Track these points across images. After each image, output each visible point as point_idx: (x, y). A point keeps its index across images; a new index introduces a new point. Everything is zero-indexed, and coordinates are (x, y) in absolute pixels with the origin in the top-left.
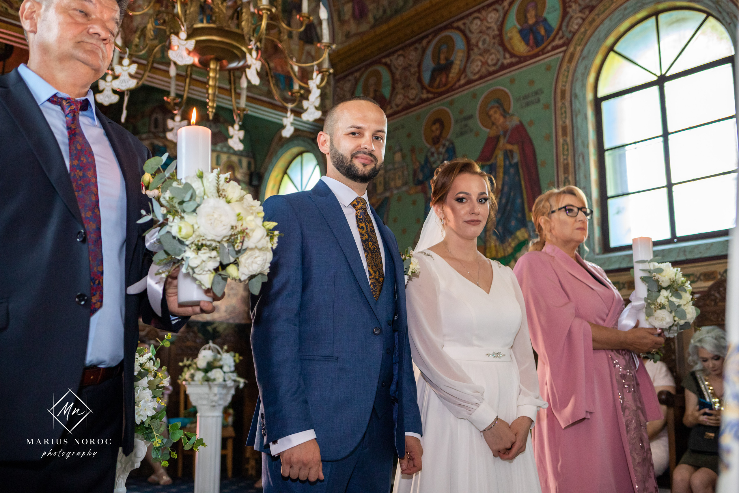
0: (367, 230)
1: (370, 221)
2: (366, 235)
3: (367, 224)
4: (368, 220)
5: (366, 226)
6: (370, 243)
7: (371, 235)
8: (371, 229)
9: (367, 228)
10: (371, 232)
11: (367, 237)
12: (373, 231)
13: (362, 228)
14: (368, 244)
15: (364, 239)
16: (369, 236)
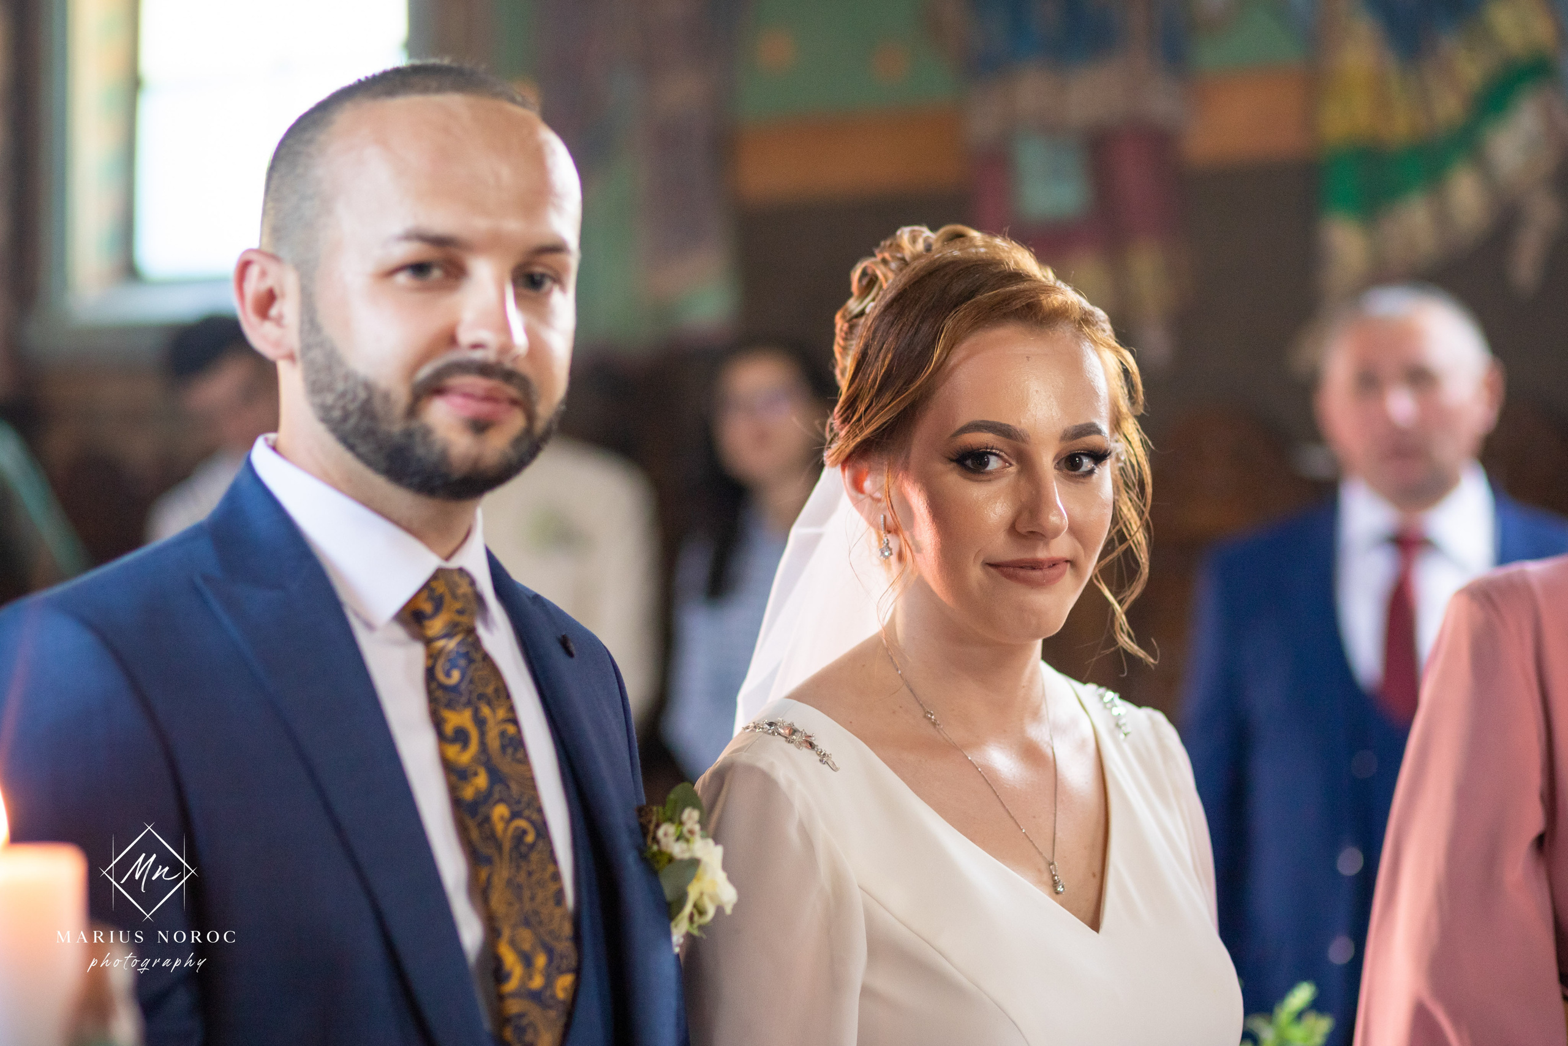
0: (483, 744)
1: (503, 693)
2: (476, 774)
3: (486, 711)
4: (490, 690)
5: (480, 722)
6: (500, 811)
7: (505, 765)
8: (503, 734)
9: (482, 734)
10: (503, 748)
11: (481, 781)
12: (516, 744)
13: (461, 737)
14: (487, 819)
15: (468, 793)
16: (496, 776)
